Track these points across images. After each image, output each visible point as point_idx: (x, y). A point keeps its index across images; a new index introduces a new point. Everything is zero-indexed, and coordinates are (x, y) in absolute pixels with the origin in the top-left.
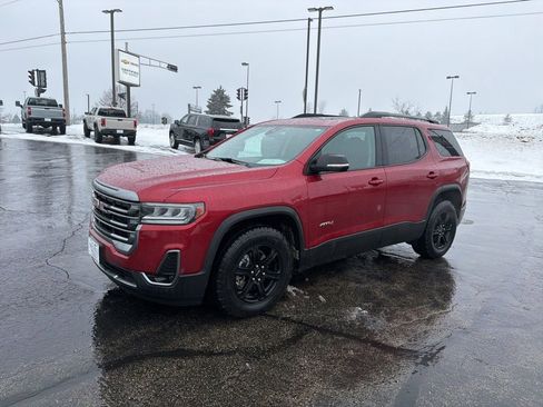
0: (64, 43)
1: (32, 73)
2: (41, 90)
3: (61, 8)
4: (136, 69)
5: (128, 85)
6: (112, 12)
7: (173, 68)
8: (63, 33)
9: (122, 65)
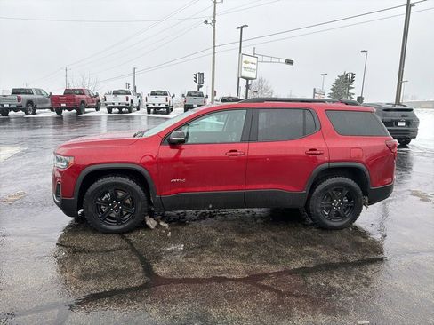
0: (214, 53)
1: (196, 75)
2: (200, 87)
3: (214, 31)
4: (254, 67)
5: (247, 79)
6: (241, 28)
7: (290, 62)
8: (214, 47)
9: (244, 65)
